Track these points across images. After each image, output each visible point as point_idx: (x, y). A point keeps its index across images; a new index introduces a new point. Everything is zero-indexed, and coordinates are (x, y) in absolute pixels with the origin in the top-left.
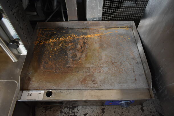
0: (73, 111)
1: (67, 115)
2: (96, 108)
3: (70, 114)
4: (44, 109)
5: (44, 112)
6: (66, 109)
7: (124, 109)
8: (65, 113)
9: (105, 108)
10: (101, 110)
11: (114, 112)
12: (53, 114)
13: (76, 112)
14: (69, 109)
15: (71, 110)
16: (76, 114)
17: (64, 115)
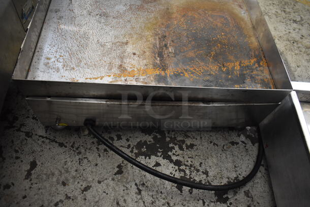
0: (182, 174)
1: (194, 167)
3: (188, 168)
5: (239, 176)
6: (197, 179)
7: (75, 169)
8: (198, 171)
10: (125, 171)
13: (176, 171)
14: (191, 178)
15: (188, 177)
16: (177, 167)
17: (199, 168)
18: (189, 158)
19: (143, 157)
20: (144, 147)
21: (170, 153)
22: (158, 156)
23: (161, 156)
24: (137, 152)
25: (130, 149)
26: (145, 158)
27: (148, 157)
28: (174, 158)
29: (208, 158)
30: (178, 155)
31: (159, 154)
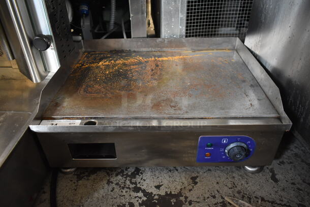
0: (133, 180)
1: (120, 187)
2: (180, 176)
3: (127, 186)
4: (76, 176)
5: (76, 181)
6: (120, 177)
7: (236, 179)
8: (117, 184)
9: (197, 177)
10: (189, 180)
11: (218, 183)
12: (93, 186)
13: (139, 183)
14: (126, 178)
15: (128, 178)
16: (138, 186)
17: (115, 186)
18: (124, 196)
19: (173, 193)
20: (173, 204)
21: (145, 199)
22: (157, 195)
23: (155, 195)
24: (181, 198)
25: (188, 200)
26: (171, 192)
27: (169, 193)
28: (140, 194)
29: (103, 197)
30: (136, 197)
31: (156, 197)
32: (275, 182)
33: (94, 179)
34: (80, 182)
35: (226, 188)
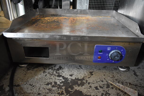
0: (58, 72)
2: (84, 71)
3: (54, 74)
4: (27, 69)
5: (26, 71)
6: (50, 70)
7: (114, 74)
8: (49, 73)
9: (93, 72)
10: (89, 73)
11: (104, 75)
12: (35, 73)
13: (61, 73)
15: (55, 71)
16: (60, 74)
17: (47, 74)
18: (52, 78)
19: (79, 78)
20: (79, 83)
21: (63, 80)
22: (70, 79)
23: (69, 79)
24: (84, 81)
25: (88, 82)
26: (78, 78)
27: (77, 78)
28: (61, 78)
29: (40, 78)
30: (58, 79)
31: (70, 80)
32: (136, 76)
33: (36, 70)
34: (29, 71)
35: (109, 78)
